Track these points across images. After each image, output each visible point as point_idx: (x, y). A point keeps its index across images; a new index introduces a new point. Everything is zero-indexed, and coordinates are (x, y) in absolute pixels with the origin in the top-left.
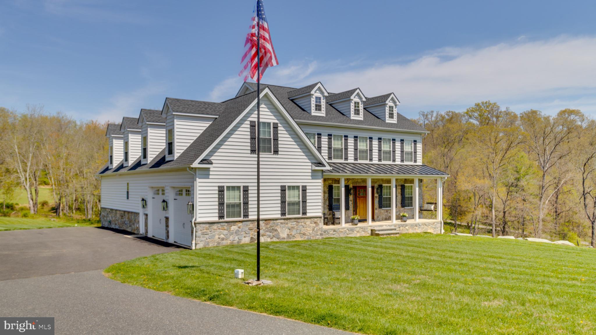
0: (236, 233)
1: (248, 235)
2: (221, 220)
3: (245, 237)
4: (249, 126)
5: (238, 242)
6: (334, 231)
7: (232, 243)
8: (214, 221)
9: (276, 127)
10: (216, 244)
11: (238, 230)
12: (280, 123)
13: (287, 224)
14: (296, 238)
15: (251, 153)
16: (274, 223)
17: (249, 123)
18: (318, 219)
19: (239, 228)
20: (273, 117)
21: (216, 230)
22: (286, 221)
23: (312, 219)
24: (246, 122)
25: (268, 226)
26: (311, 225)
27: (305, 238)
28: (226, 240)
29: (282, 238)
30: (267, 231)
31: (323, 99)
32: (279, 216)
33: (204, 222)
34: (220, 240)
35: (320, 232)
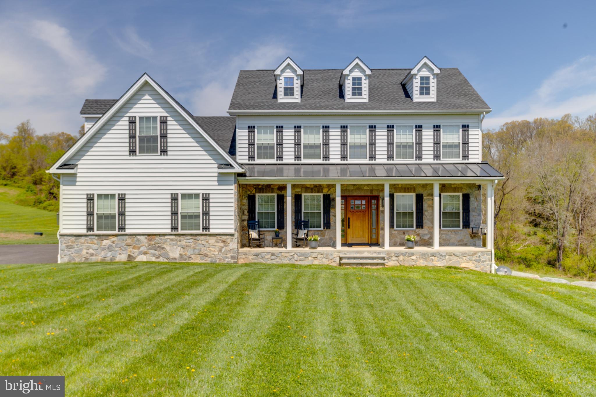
0: (108, 248)
1: (124, 252)
2: (89, 233)
3: (120, 254)
4: (127, 123)
5: (111, 259)
6: (273, 255)
7: (104, 260)
8: (82, 234)
9: (164, 122)
10: (83, 259)
11: (112, 246)
12: (171, 116)
13: (180, 241)
14: (192, 259)
15: (130, 155)
16: (161, 239)
17: (127, 119)
18: (227, 237)
19: (113, 242)
20: (162, 110)
21: (84, 243)
22: (178, 238)
23: (218, 237)
24: (124, 119)
25: (153, 243)
26: (216, 244)
27: (207, 260)
28: (96, 255)
29: (173, 259)
30: (151, 249)
31: (297, 80)
32: (169, 231)
33: (68, 234)
34: (88, 255)
35: (232, 254)
